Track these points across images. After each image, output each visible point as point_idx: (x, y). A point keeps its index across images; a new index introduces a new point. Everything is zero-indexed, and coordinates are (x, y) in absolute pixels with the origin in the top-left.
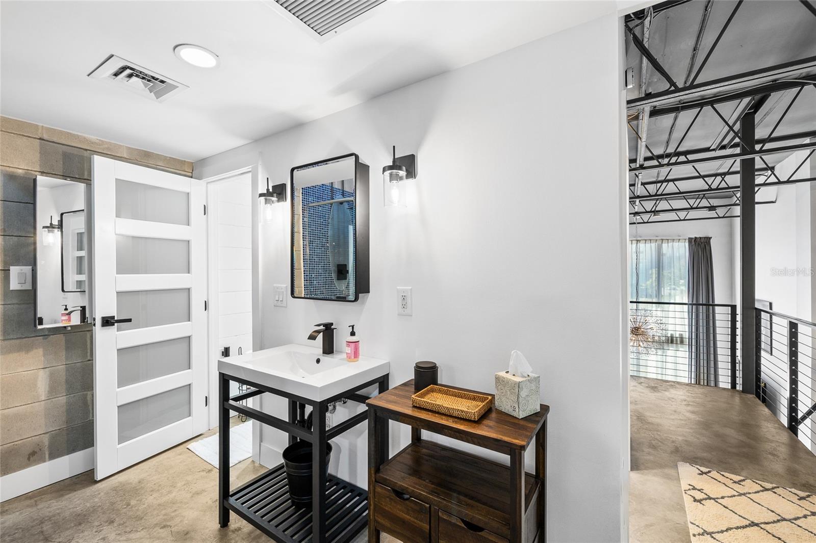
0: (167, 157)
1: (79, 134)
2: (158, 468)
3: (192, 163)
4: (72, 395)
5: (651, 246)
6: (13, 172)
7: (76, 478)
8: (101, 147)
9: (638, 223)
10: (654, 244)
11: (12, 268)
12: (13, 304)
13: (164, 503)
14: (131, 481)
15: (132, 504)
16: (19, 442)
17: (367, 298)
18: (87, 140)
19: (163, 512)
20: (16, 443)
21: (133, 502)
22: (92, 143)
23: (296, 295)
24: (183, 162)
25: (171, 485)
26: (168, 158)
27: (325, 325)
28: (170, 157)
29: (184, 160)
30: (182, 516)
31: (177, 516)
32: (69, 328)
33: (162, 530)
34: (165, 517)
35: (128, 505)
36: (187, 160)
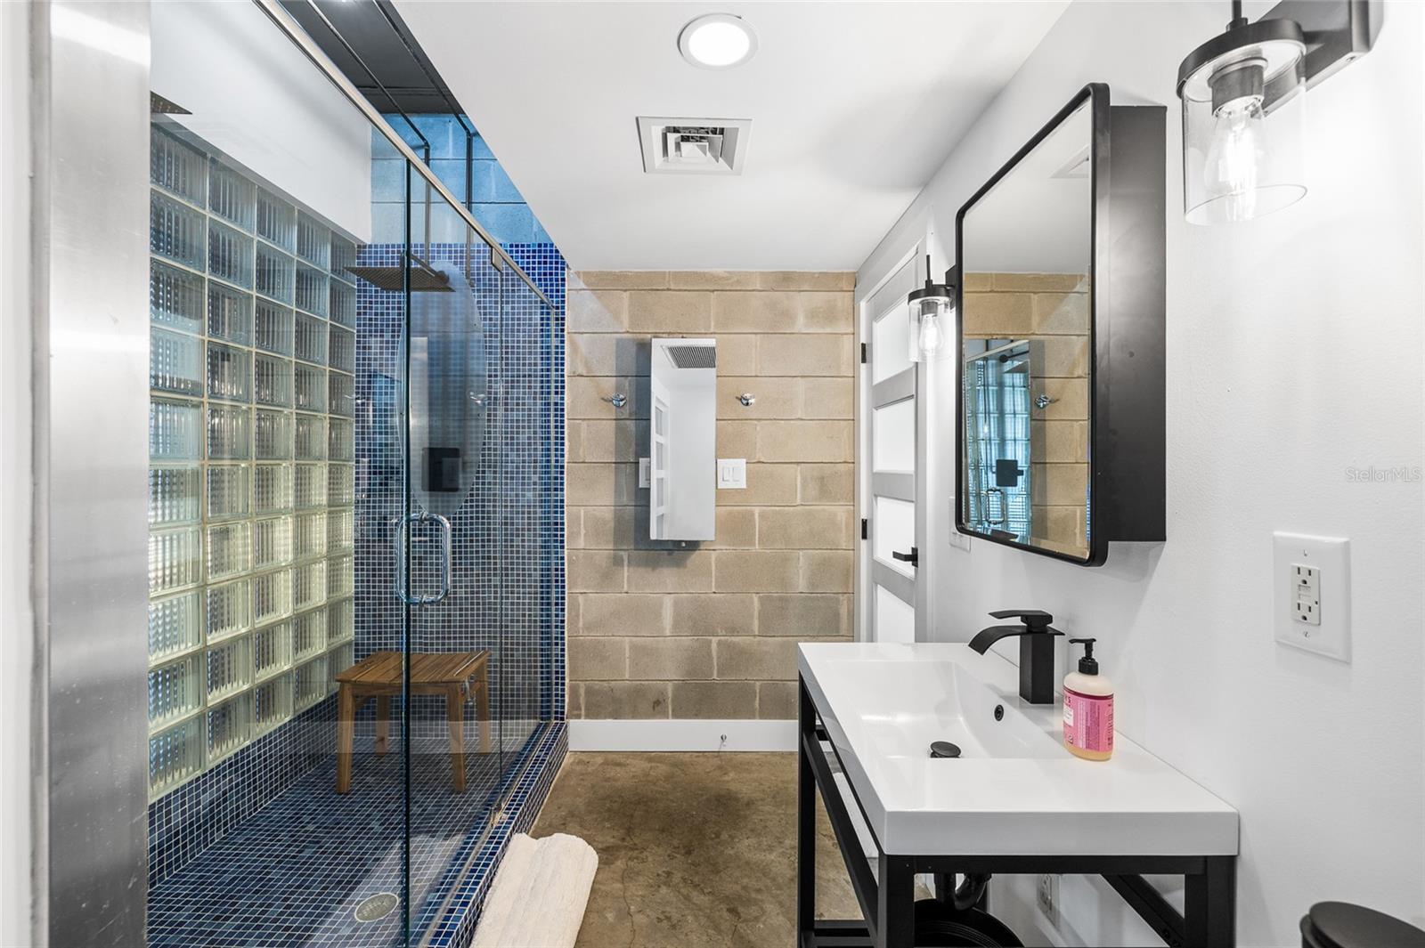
0: (814, 273)
1: (706, 270)
2: (778, 793)
3: (855, 273)
4: (696, 638)
6: (643, 339)
7: (697, 757)
8: (730, 281)
11: (641, 459)
12: (642, 506)
13: (755, 863)
14: (740, 796)
15: (722, 836)
16: (647, 682)
17: (1158, 557)
18: (714, 277)
19: (745, 881)
20: (643, 682)
21: (724, 836)
22: (720, 279)
23: (970, 527)
24: (838, 276)
25: (778, 835)
26: (817, 275)
27: (1026, 617)
28: (820, 273)
29: (840, 271)
30: (762, 909)
31: (756, 902)
32: (684, 545)
33: (726, 915)
34: (743, 893)
35: (718, 836)
36: (845, 271)
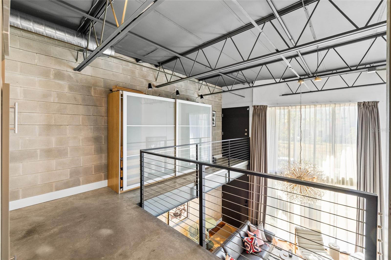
5: (326, 110)
9: (302, 93)
10: (328, 108)
